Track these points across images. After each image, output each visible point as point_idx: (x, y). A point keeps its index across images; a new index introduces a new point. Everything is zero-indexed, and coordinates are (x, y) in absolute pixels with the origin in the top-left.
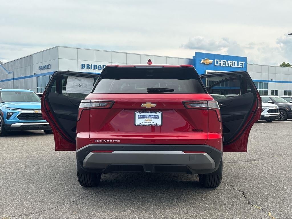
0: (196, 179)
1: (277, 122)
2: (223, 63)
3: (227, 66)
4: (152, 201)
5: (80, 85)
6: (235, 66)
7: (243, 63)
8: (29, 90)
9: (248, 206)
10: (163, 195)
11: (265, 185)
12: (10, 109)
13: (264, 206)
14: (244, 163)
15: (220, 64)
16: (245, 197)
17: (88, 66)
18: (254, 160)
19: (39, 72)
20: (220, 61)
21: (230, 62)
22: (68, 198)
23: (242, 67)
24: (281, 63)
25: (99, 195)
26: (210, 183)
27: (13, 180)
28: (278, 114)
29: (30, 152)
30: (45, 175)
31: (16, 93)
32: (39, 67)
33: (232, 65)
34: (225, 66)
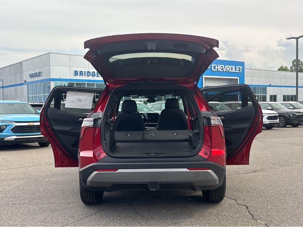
0: (200, 193)
1: (276, 129)
2: (221, 68)
3: (225, 71)
4: (157, 218)
5: (80, 100)
6: (233, 71)
7: (241, 67)
8: (22, 101)
9: (253, 221)
10: (167, 211)
11: (268, 199)
12: (3, 122)
13: (268, 221)
14: (245, 175)
15: (217, 69)
16: (249, 212)
17: (81, 73)
18: (256, 171)
19: (29, 80)
20: (217, 66)
21: (227, 67)
22: (72, 218)
23: (240, 72)
24: (279, 67)
25: (103, 213)
26: (214, 198)
27: (13, 199)
28: (278, 121)
29: (26, 168)
30: (45, 192)
31: (9, 104)
32: (30, 75)
33: (230, 69)
34: (222, 71)
